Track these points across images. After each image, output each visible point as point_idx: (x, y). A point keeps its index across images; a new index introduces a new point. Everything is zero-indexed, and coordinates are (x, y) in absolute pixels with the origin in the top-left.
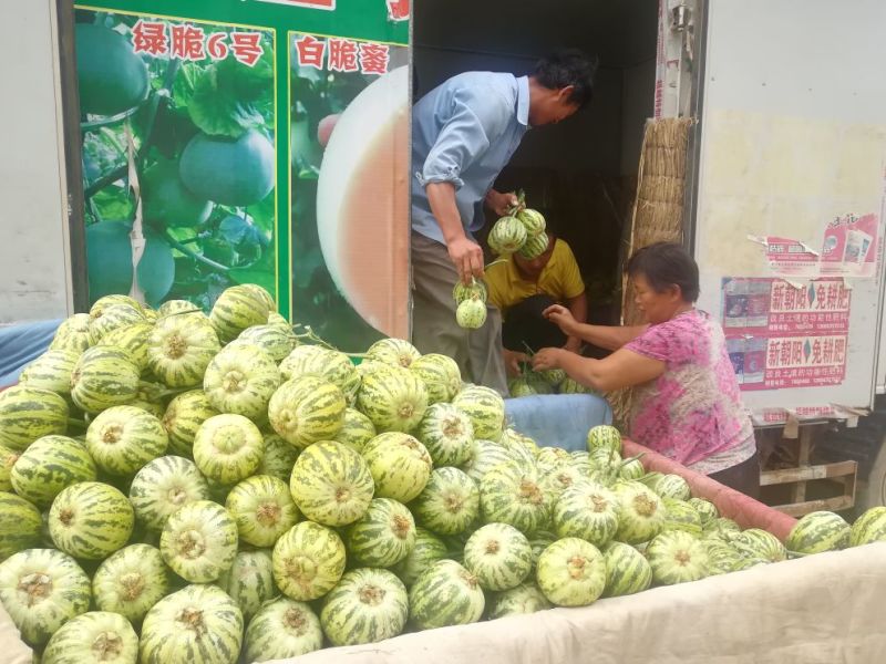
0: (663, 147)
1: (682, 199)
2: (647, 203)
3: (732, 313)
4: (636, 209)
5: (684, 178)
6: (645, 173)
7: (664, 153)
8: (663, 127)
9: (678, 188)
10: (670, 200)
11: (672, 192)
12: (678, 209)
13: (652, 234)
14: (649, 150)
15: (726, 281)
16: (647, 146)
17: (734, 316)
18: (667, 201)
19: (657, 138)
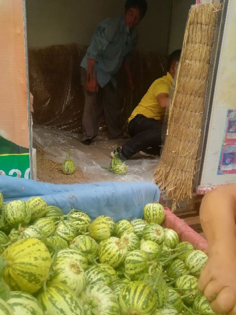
0: (201, 24)
1: (210, 60)
2: (187, 61)
3: (231, 130)
4: (180, 65)
5: (212, 46)
6: (188, 42)
7: (201, 28)
8: (202, 10)
9: (208, 53)
10: (202, 60)
11: (204, 54)
12: (206, 66)
13: (189, 81)
14: (191, 26)
15: (230, 111)
16: (190, 25)
17: (232, 132)
18: (200, 61)
19: (197, 18)
